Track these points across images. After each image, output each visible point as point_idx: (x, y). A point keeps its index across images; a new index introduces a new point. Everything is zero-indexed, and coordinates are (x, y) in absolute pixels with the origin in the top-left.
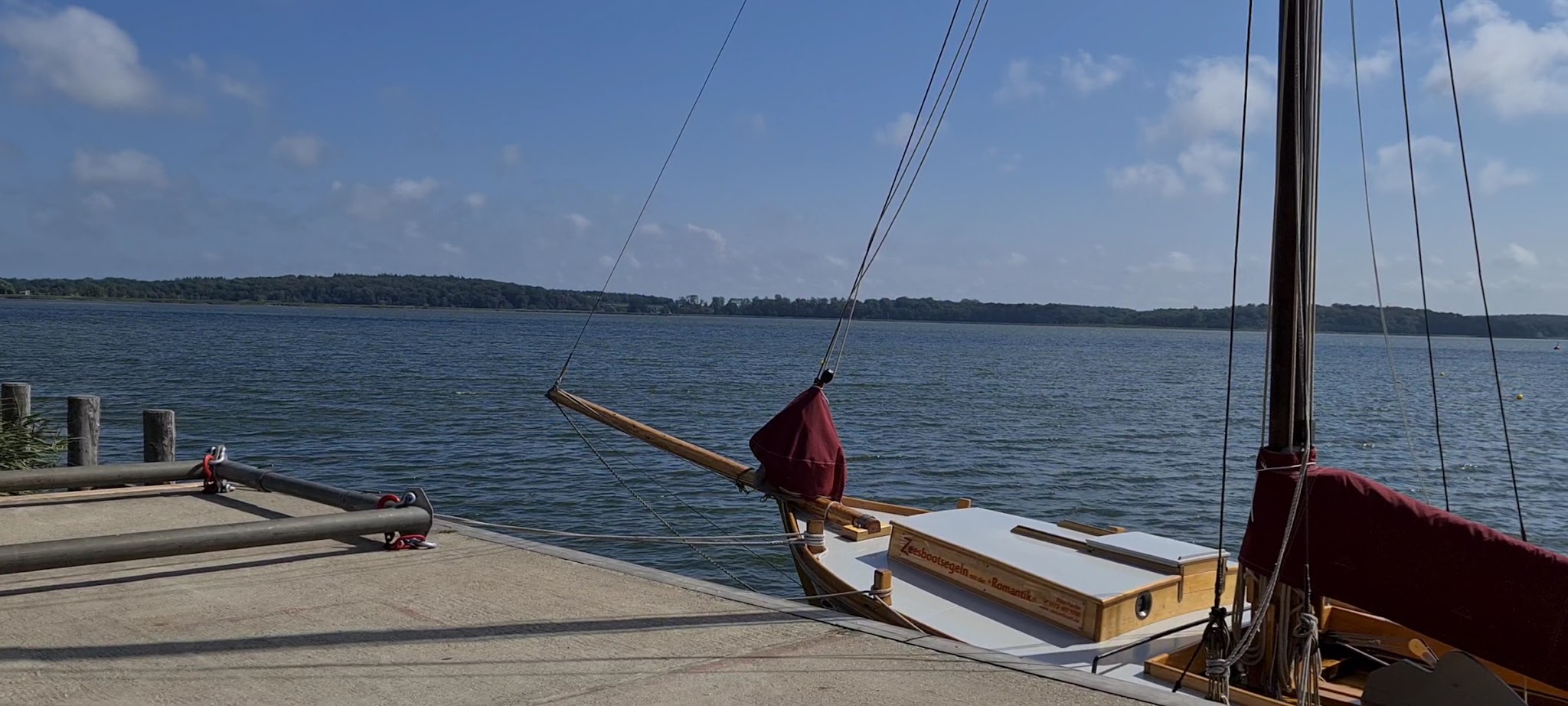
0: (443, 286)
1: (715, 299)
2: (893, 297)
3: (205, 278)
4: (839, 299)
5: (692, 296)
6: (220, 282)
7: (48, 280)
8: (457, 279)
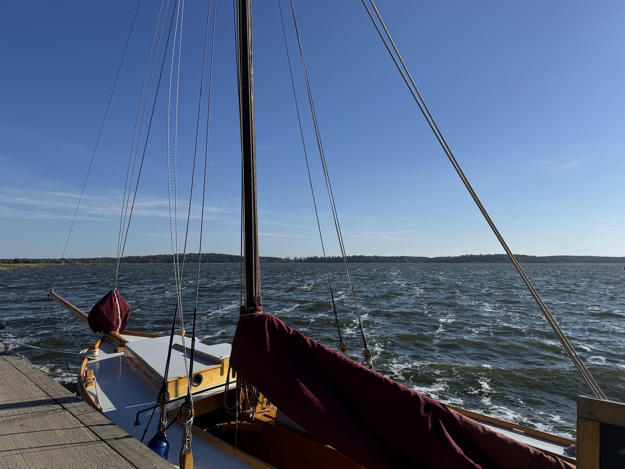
0: (209, 256)
1: (295, 258)
2: (351, 256)
3: (133, 256)
4: (334, 256)
5: (288, 257)
6: (138, 257)
7: (84, 259)
8: (214, 254)
